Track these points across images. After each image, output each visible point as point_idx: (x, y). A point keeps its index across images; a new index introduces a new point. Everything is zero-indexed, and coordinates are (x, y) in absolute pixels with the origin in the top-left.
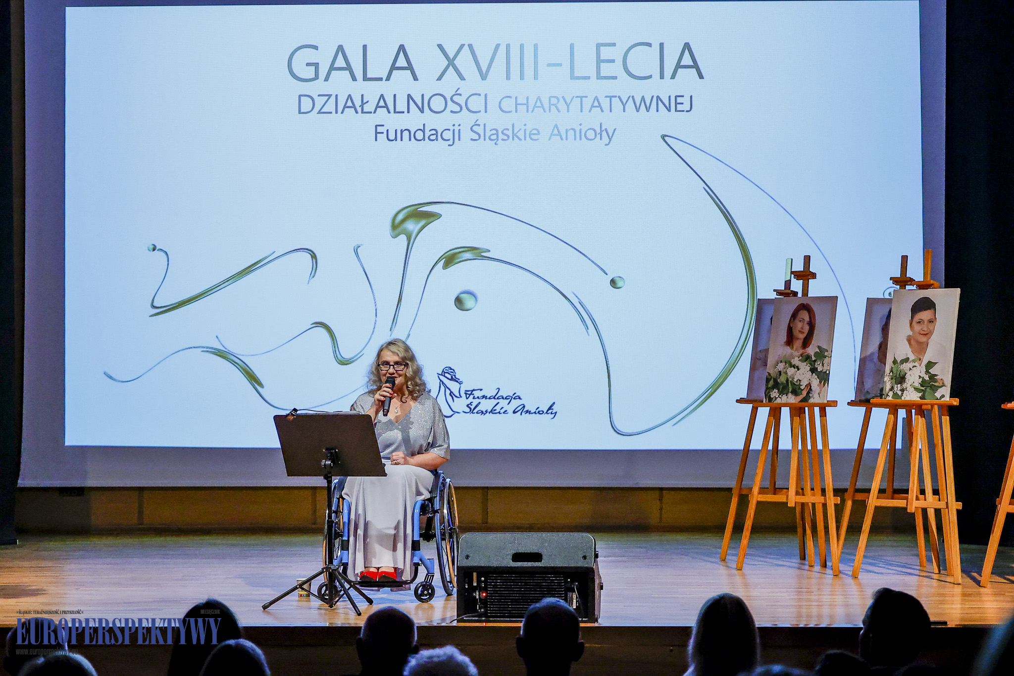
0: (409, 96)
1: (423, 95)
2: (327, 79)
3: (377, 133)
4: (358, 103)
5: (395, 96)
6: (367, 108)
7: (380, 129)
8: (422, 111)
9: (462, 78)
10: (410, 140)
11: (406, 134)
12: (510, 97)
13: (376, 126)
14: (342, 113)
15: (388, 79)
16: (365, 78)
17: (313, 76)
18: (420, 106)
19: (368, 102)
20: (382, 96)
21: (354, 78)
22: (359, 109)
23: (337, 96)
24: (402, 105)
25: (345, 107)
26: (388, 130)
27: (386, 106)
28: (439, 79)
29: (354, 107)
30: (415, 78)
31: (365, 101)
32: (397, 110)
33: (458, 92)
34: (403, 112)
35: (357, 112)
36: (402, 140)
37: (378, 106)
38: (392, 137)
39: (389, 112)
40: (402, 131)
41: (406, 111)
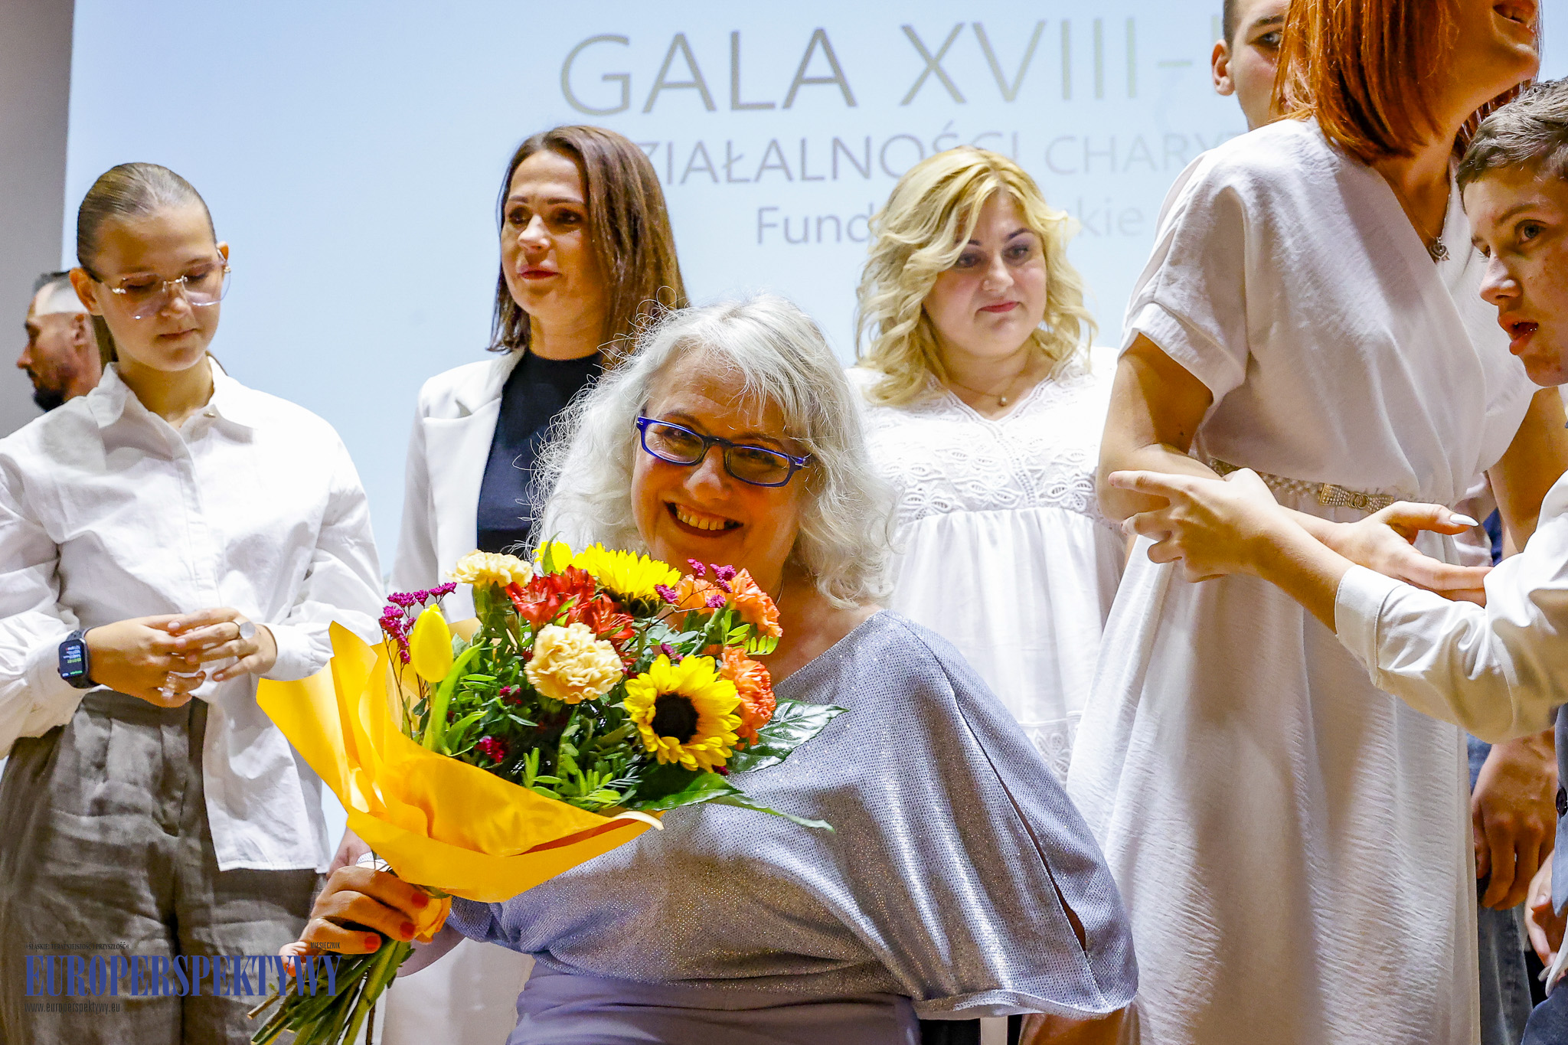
0: (837, 143)
1: (868, 141)
2: (648, 108)
3: (761, 226)
4: (718, 159)
5: (803, 142)
6: (738, 171)
7: (768, 217)
8: (866, 173)
9: (958, 97)
10: (839, 238)
11: (829, 227)
12: (1071, 138)
13: (761, 211)
14: (683, 181)
15: (788, 103)
16: (736, 104)
17: (616, 101)
18: (862, 161)
19: (740, 157)
20: (774, 144)
21: (710, 105)
22: (722, 174)
23: (670, 146)
24: (819, 160)
25: (690, 168)
26: (787, 221)
27: (784, 166)
28: (907, 101)
29: (709, 168)
30: (850, 101)
31: (735, 154)
32: (810, 173)
33: (951, 130)
34: (822, 178)
35: (715, 180)
36: (819, 239)
37: (764, 166)
38: (796, 232)
39: (790, 178)
40: (820, 221)
41: (828, 174)
